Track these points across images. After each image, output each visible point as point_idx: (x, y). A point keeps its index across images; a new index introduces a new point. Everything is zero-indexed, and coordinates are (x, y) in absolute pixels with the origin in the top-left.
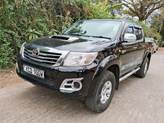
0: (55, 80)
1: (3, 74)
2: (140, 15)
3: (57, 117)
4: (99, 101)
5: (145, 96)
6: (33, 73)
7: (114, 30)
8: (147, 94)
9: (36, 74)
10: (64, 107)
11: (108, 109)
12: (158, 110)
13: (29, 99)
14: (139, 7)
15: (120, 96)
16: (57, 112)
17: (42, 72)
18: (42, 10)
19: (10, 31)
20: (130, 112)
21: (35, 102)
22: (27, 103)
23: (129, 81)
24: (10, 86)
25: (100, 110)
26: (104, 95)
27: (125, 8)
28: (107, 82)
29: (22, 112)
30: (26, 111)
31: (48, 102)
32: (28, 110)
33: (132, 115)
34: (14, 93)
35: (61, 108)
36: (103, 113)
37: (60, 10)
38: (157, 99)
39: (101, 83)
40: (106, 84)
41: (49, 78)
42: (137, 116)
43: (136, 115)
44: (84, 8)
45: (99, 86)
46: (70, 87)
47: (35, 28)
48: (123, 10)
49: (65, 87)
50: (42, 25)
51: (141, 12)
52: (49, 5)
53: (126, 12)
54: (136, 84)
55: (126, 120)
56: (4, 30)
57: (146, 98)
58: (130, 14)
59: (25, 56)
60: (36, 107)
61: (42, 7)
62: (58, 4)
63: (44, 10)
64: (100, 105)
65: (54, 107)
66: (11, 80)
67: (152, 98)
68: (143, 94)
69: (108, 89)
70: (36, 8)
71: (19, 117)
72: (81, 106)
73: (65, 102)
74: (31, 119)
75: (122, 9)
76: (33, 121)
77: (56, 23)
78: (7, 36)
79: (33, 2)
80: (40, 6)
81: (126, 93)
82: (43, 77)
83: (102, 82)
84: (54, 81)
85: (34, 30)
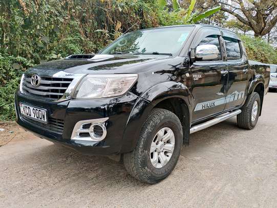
0: (63, 124)
1: (9, 128)
2: (255, 27)
3: (74, 190)
4: (145, 163)
5: (246, 158)
6: (33, 116)
7: (180, 40)
8: (251, 155)
9: (36, 117)
10: (92, 175)
11: (170, 179)
12: (265, 181)
13: (37, 163)
14: (254, 14)
15: (199, 158)
16: (77, 183)
17: (44, 112)
18: (72, 23)
19: (19, 58)
20: (209, 184)
21: (45, 168)
22: (32, 169)
23: (223, 134)
24: (13, 144)
25: (149, 178)
26: (159, 153)
27: (231, 18)
28: (163, 130)
29: (18, 183)
30: (25, 180)
31: (67, 167)
32: (29, 179)
33: (212, 188)
34: (16, 154)
35: (87, 177)
36: (157, 185)
37: (104, 22)
38: (267, 164)
39: (149, 129)
40: (161, 133)
41: (55, 122)
42: (220, 190)
43: (219, 188)
44: (147, 17)
45: (145, 135)
46: (87, 135)
47: (61, 52)
48: (228, 20)
49: (80, 135)
50: (73, 46)
51: (258, 22)
52: (84, 14)
53: (231, 25)
54: (233, 139)
55: (198, 196)
56: (10, 57)
57: (247, 161)
58: (240, 27)
59: (23, 89)
60: (44, 175)
61: (72, 18)
62: (100, 12)
63: (77, 22)
64: (148, 170)
65: (74, 175)
66: (18, 136)
67: (258, 161)
68: (243, 156)
69: (168, 142)
70: (62, 20)
71: (11, 190)
72: (123, 173)
73: (96, 168)
74: (28, 192)
75: (225, 19)
76: (30, 195)
77: (99, 43)
78: (17, 66)
79: (57, 10)
80: (69, 17)
81: (211, 153)
82: (46, 120)
83: (149, 127)
84: (63, 127)
85: (60, 55)
